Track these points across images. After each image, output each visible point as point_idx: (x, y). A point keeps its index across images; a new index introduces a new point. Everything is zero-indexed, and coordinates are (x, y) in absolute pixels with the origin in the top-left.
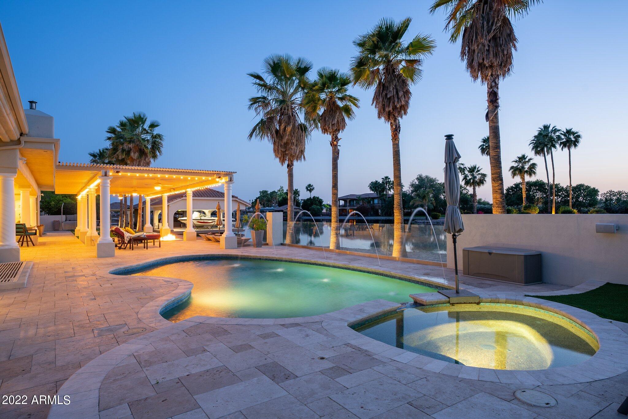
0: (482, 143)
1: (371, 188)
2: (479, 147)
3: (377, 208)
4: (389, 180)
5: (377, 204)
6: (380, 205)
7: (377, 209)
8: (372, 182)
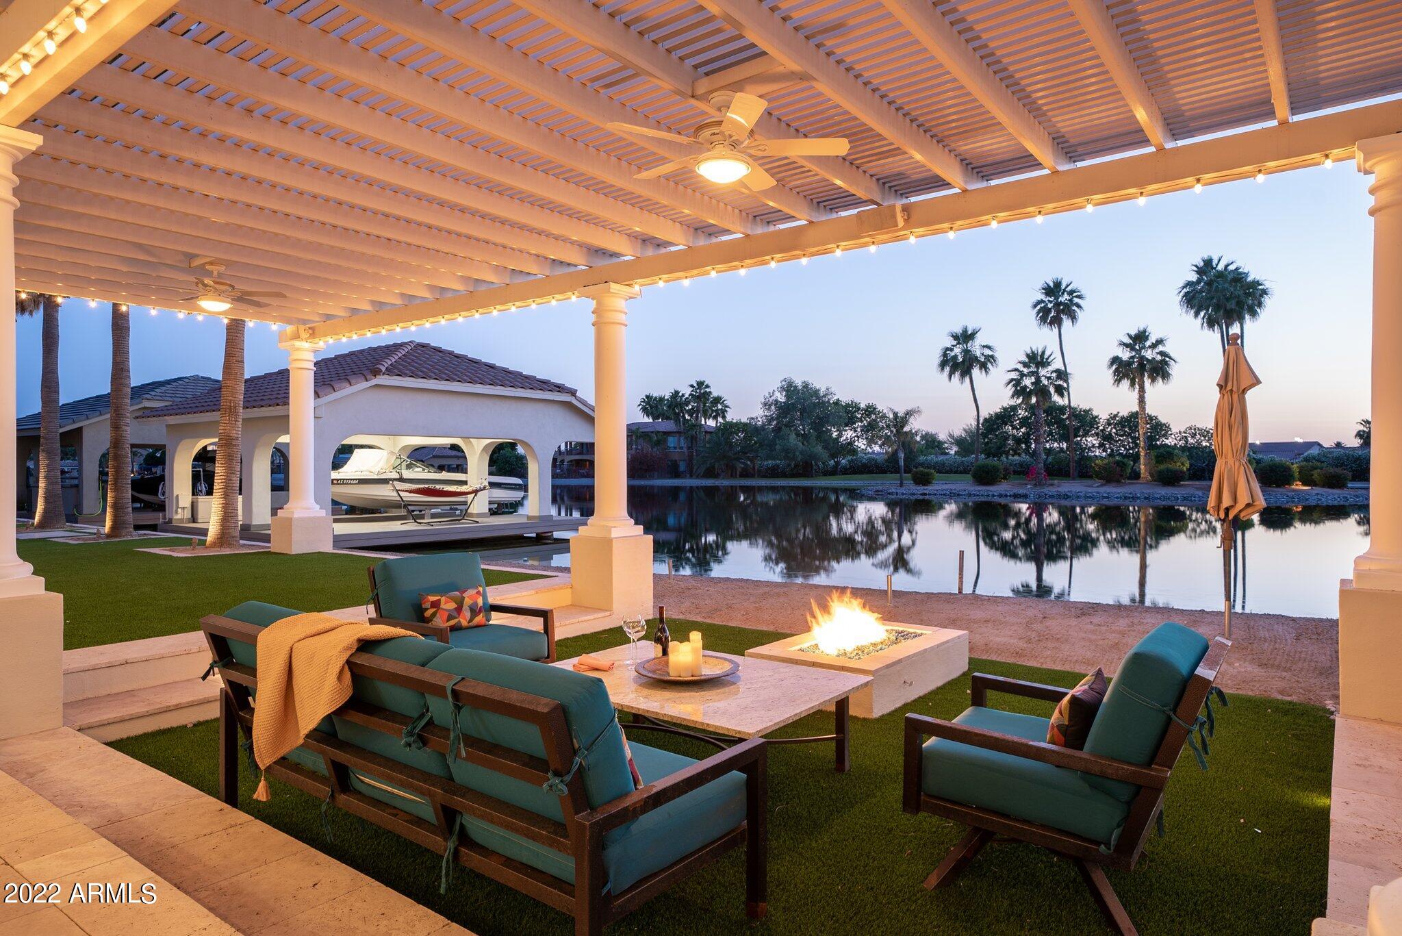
0: (1043, 297)
1: (644, 409)
2: (1035, 306)
3: (676, 457)
4: (707, 390)
5: (675, 448)
6: (685, 450)
7: (676, 461)
8: (647, 397)
